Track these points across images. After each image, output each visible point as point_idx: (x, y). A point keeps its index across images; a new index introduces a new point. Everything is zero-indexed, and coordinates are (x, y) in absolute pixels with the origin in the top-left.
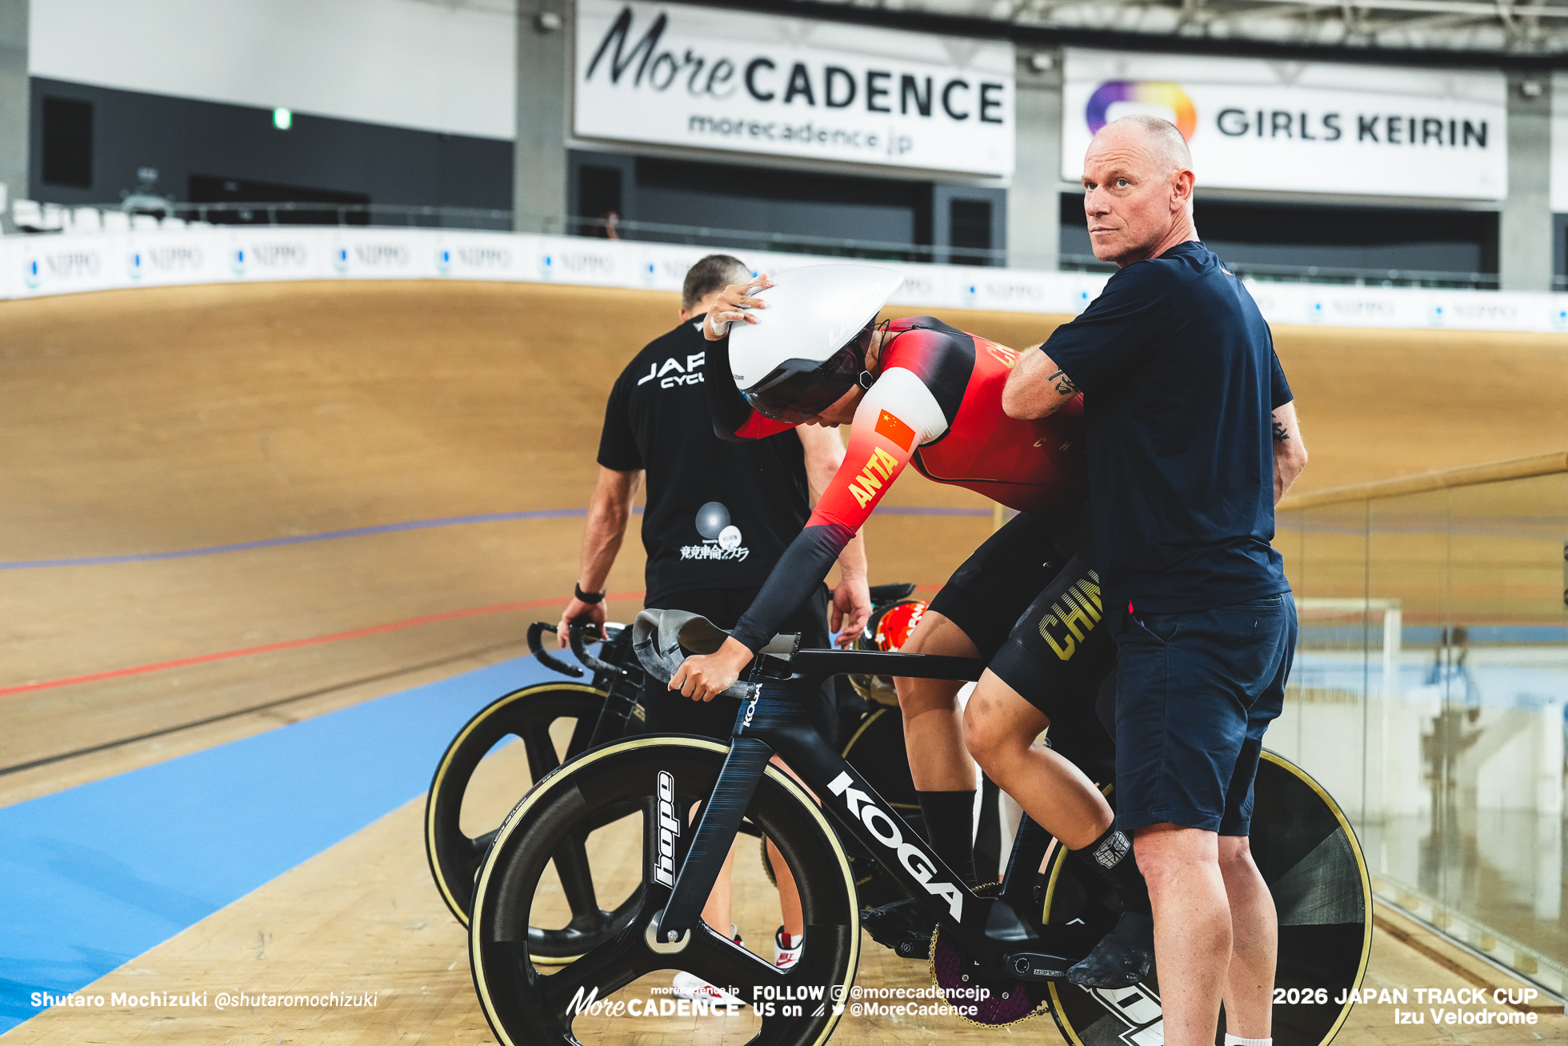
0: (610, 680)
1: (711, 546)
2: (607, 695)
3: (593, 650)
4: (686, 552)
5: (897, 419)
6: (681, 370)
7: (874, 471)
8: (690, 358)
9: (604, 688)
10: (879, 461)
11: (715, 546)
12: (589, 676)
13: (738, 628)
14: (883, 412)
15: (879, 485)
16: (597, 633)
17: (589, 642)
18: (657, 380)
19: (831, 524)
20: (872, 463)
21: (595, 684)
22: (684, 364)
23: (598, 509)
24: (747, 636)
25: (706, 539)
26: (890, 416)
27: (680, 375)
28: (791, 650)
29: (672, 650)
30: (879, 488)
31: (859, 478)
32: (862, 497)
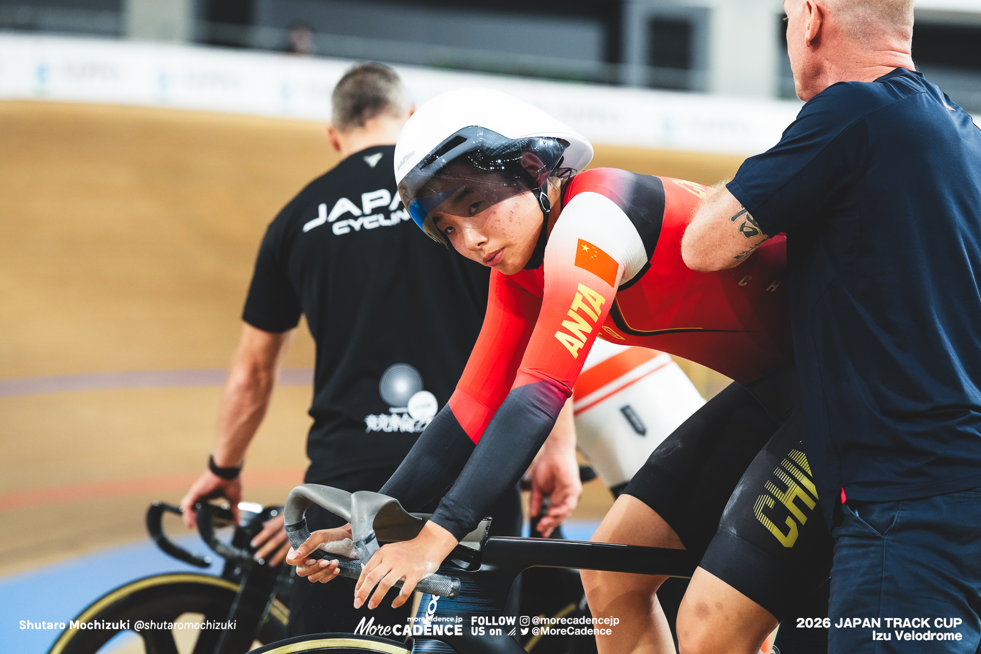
0: (243, 571)
1: (401, 415)
2: (238, 588)
3: (225, 535)
4: (373, 423)
5: (597, 249)
6: (356, 211)
7: (580, 312)
8: (366, 198)
9: (235, 580)
10: (585, 300)
11: (405, 416)
12: (217, 565)
13: (439, 510)
14: (581, 242)
15: (589, 329)
16: (230, 516)
17: (222, 526)
18: (328, 225)
19: (543, 382)
20: (577, 303)
21: (227, 574)
22: (359, 205)
23: (239, 375)
24: (448, 519)
25: (395, 407)
26: (589, 245)
27: (356, 218)
28: (481, 539)
29: (368, 540)
30: (589, 332)
31: (566, 324)
32: (572, 344)
